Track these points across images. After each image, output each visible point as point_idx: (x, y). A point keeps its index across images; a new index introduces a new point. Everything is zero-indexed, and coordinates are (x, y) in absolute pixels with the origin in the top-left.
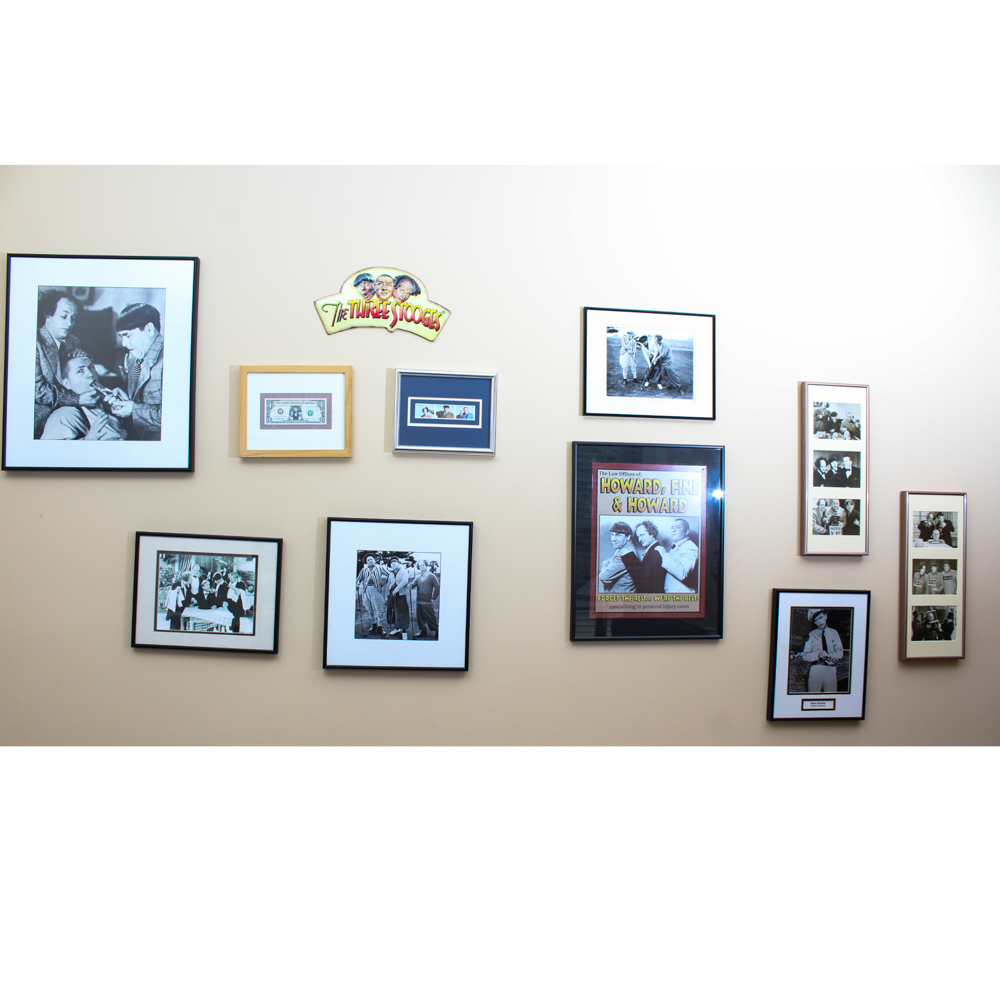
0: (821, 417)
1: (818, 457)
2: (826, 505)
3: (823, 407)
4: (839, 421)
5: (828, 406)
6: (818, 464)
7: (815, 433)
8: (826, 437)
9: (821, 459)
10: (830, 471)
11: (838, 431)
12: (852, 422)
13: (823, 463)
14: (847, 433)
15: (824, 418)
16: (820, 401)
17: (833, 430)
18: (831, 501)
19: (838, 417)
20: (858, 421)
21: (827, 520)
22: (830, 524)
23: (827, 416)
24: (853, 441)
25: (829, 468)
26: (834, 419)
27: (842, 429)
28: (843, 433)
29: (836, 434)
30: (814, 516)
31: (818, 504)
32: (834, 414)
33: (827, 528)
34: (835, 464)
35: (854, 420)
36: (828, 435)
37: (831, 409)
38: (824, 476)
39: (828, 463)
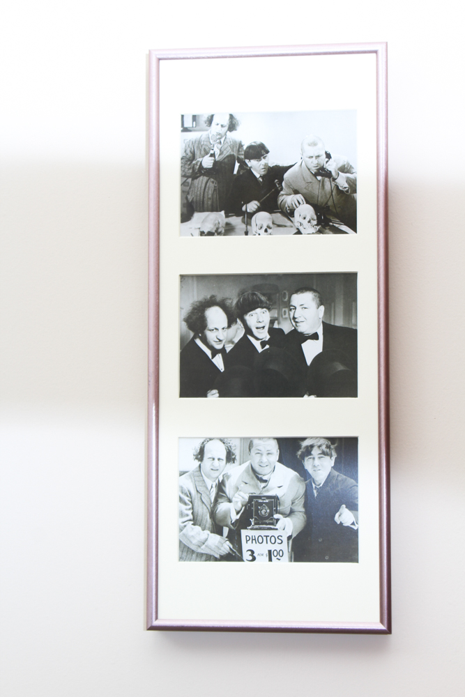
0: (207, 162)
1: (197, 295)
2: (230, 457)
3: (215, 129)
4: (276, 173)
5: (232, 127)
6: (196, 322)
7: (186, 217)
8: (229, 230)
9: (210, 303)
10: (244, 344)
11: (271, 204)
12: (323, 172)
13: (216, 317)
14: (305, 212)
15: (221, 169)
16: (204, 114)
17: (252, 206)
18: (249, 444)
19: (272, 160)
20: (344, 169)
21: (231, 510)
22: (243, 522)
23: (231, 159)
24: (330, 237)
25: (237, 332)
26: (257, 168)
27: (288, 199)
28: (290, 214)
29: (263, 218)
30: (186, 498)
31: (201, 455)
32: (258, 151)
33: (234, 537)
34: (259, 319)
35: (332, 167)
36: (236, 221)
37: (246, 136)
38: (219, 361)
39: (235, 315)
